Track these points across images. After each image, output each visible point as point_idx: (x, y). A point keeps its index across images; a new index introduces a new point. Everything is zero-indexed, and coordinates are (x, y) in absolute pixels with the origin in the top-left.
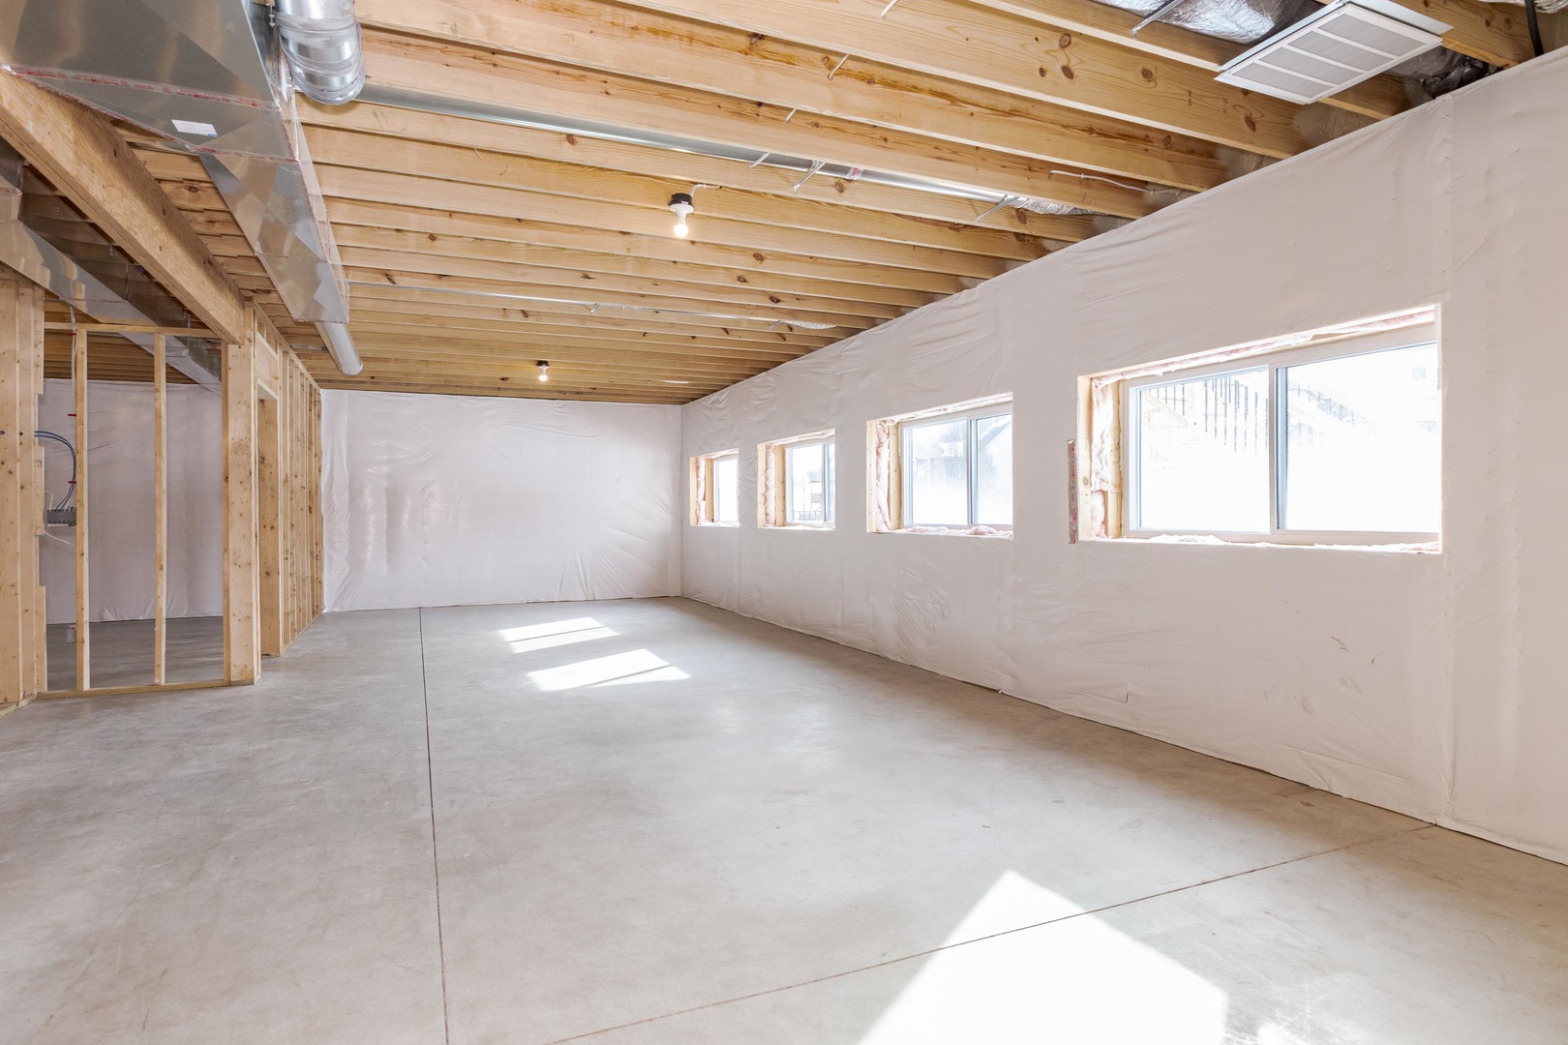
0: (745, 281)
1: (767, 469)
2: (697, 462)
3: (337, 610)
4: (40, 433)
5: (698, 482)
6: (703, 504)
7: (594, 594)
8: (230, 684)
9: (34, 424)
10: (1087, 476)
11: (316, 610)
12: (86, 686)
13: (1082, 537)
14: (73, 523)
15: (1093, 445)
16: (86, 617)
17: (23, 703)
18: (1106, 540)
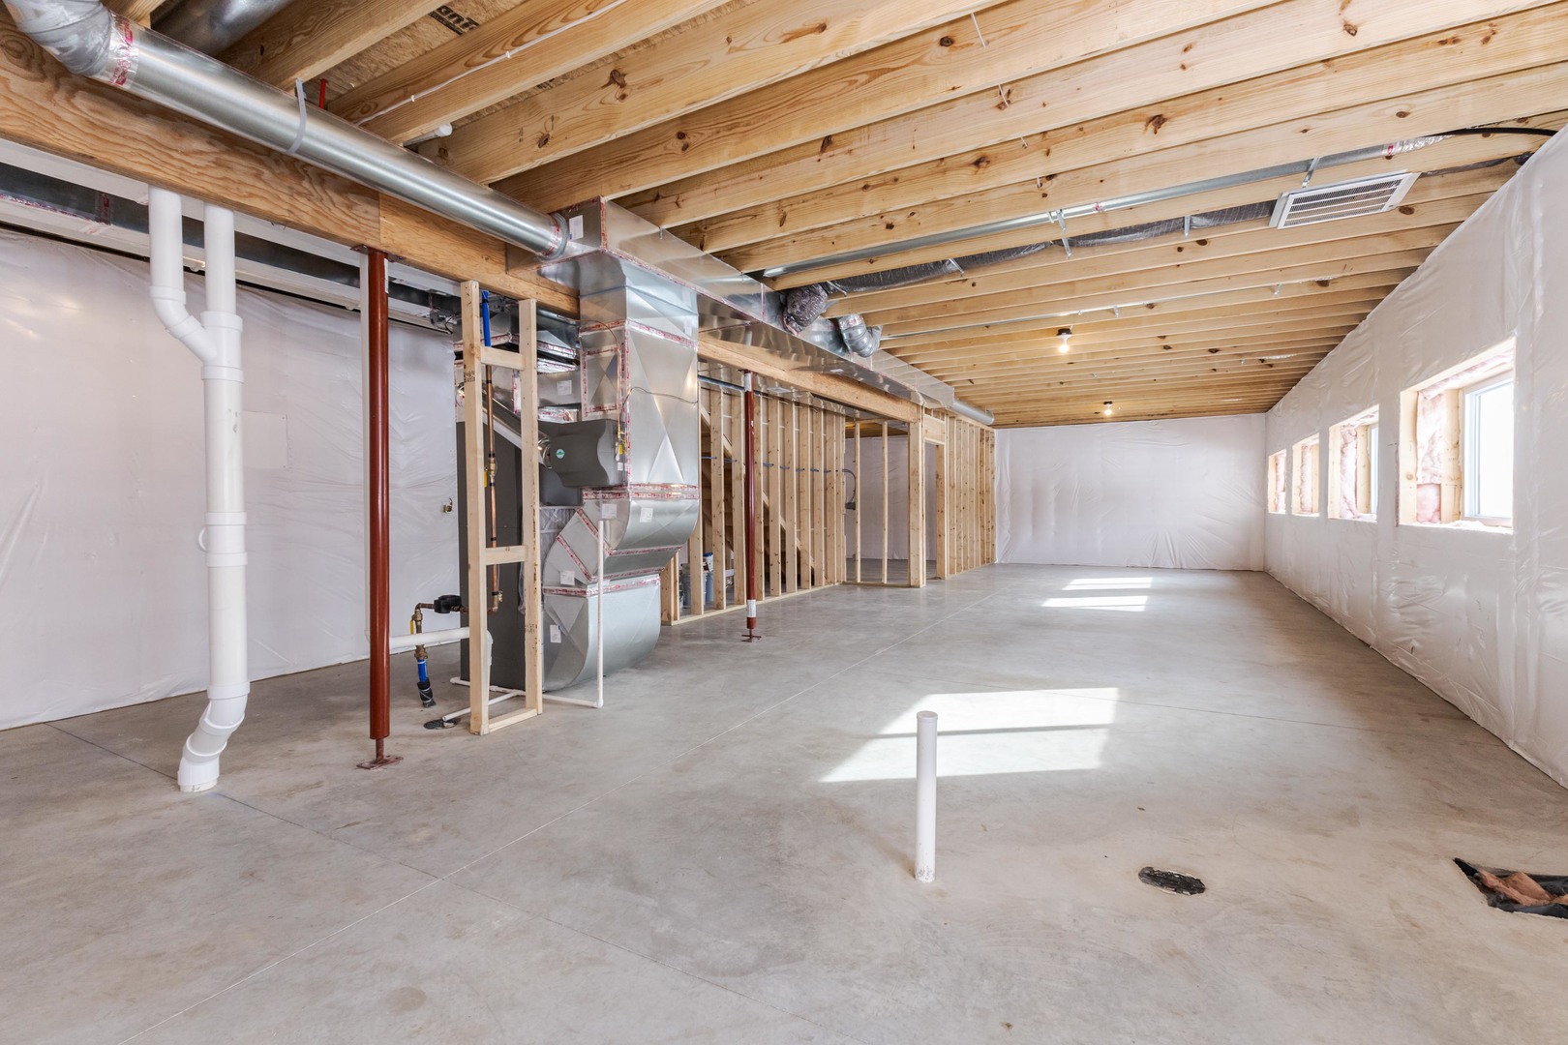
0: (1170, 348)
1: (1302, 465)
2: (1276, 459)
3: (1003, 562)
4: (845, 470)
5: (1277, 477)
6: (1283, 495)
7: (1181, 564)
8: (910, 586)
9: (842, 466)
10: (1412, 472)
11: (987, 560)
12: (859, 581)
13: (1401, 523)
14: (854, 509)
15: (1419, 445)
16: (886, 558)
17: (837, 584)
18: (1438, 525)
